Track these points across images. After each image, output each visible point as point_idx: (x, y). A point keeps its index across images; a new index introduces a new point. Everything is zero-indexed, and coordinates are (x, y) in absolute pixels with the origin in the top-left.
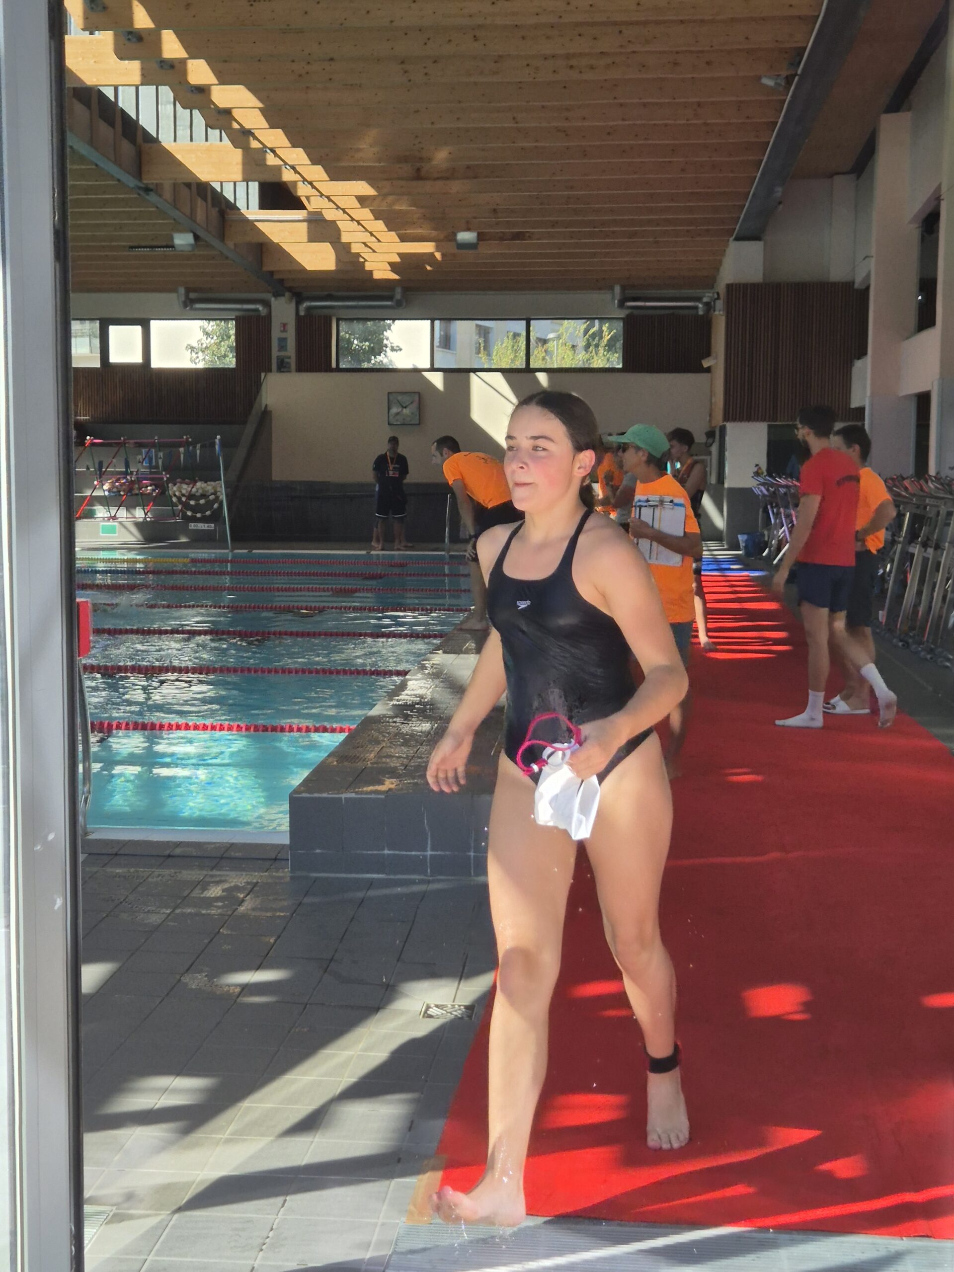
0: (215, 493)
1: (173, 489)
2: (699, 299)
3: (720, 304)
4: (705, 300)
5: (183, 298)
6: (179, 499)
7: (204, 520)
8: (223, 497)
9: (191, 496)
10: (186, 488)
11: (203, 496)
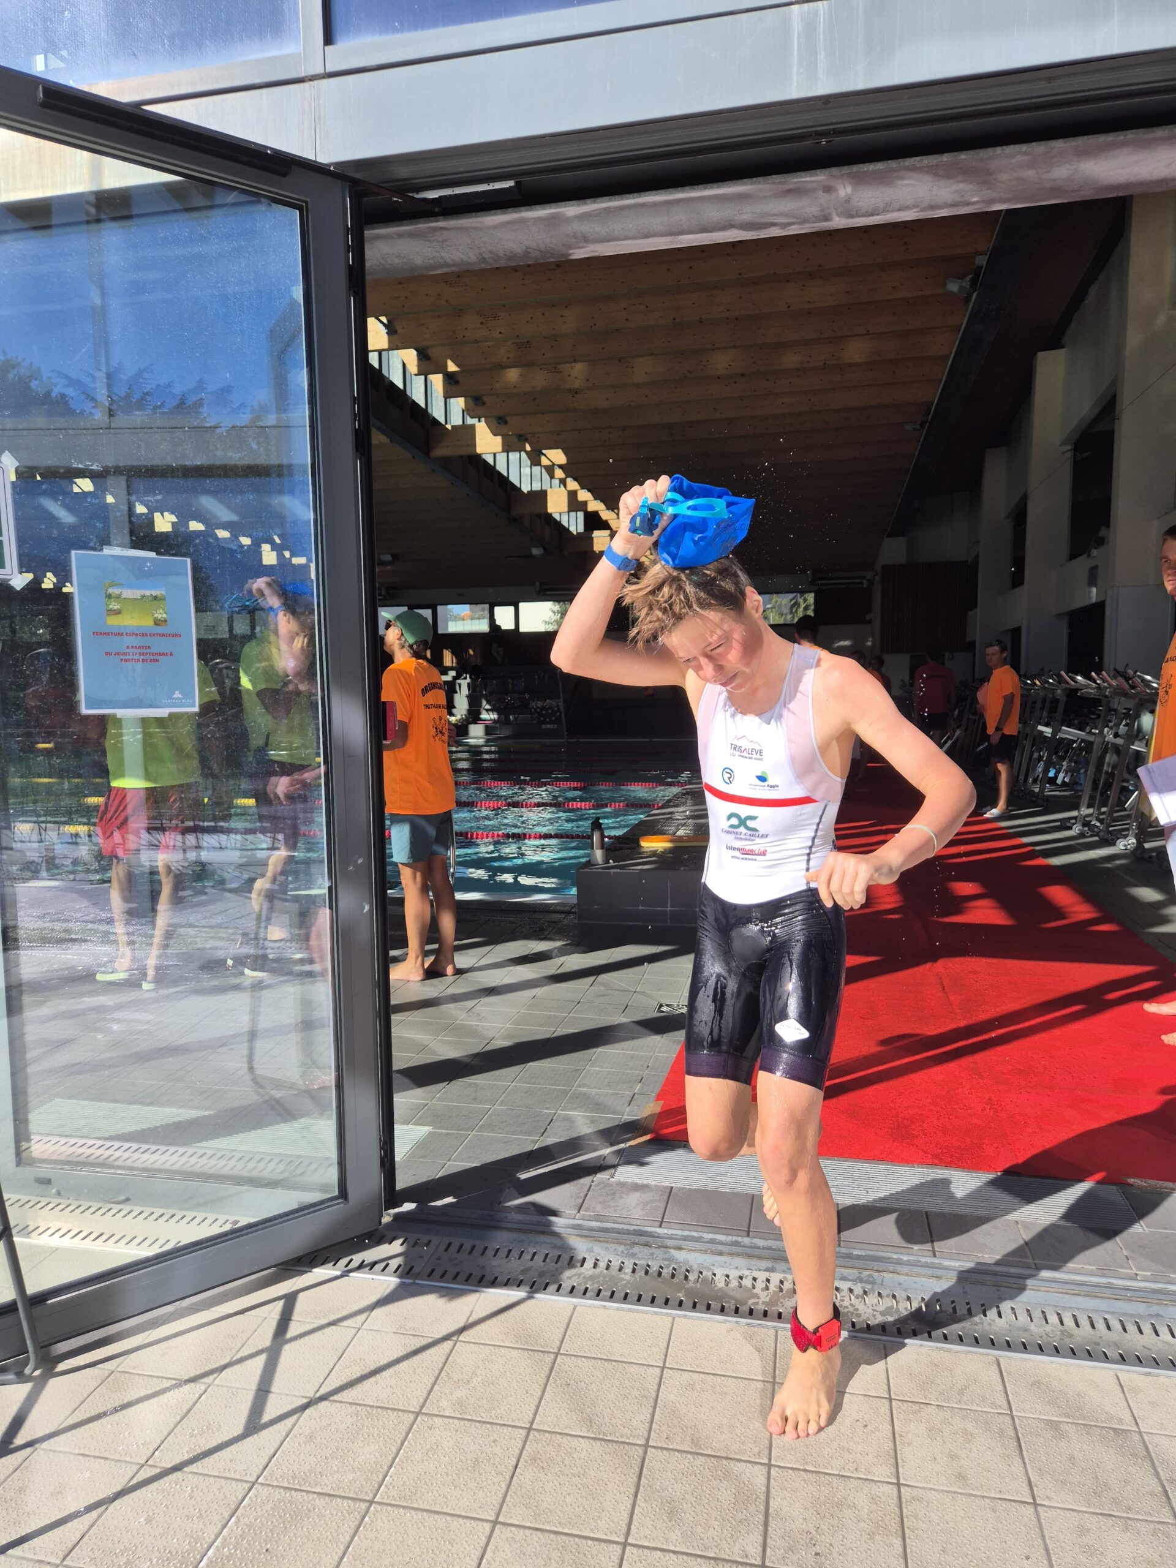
0: (558, 706)
1: (533, 704)
2: (864, 577)
3: (877, 578)
4: (868, 577)
5: (538, 589)
6: (536, 710)
7: (550, 723)
8: (562, 709)
9: (543, 708)
10: (540, 704)
11: (550, 708)
